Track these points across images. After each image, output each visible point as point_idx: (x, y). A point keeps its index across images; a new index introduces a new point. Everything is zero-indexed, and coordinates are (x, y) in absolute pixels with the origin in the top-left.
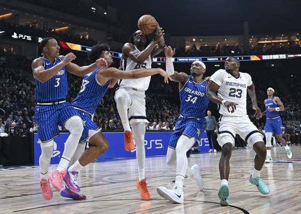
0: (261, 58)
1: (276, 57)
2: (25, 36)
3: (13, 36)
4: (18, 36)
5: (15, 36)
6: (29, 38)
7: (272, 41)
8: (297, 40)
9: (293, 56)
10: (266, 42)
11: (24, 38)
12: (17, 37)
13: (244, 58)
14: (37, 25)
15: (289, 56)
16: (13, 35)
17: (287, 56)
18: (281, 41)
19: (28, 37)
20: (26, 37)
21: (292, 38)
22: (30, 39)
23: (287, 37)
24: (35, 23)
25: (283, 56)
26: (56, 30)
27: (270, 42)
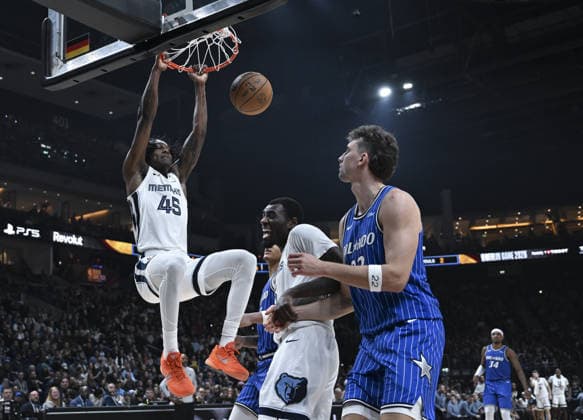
0: (478, 258)
1: (508, 256)
2: (28, 230)
3: (6, 231)
4: (15, 229)
5: (10, 230)
6: (36, 233)
7: (500, 226)
8: (548, 222)
9: (541, 253)
10: (487, 227)
11: (27, 234)
12: (13, 232)
13: (446, 260)
14: (49, 208)
15: (534, 253)
16: (6, 227)
17: (529, 254)
18: (517, 224)
19: (33, 231)
20: (30, 233)
21: (539, 218)
22: (38, 236)
23: (528, 217)
24: (45, 206)
25: (522, 254)
26: (85, 216)
27: (494, 227)
